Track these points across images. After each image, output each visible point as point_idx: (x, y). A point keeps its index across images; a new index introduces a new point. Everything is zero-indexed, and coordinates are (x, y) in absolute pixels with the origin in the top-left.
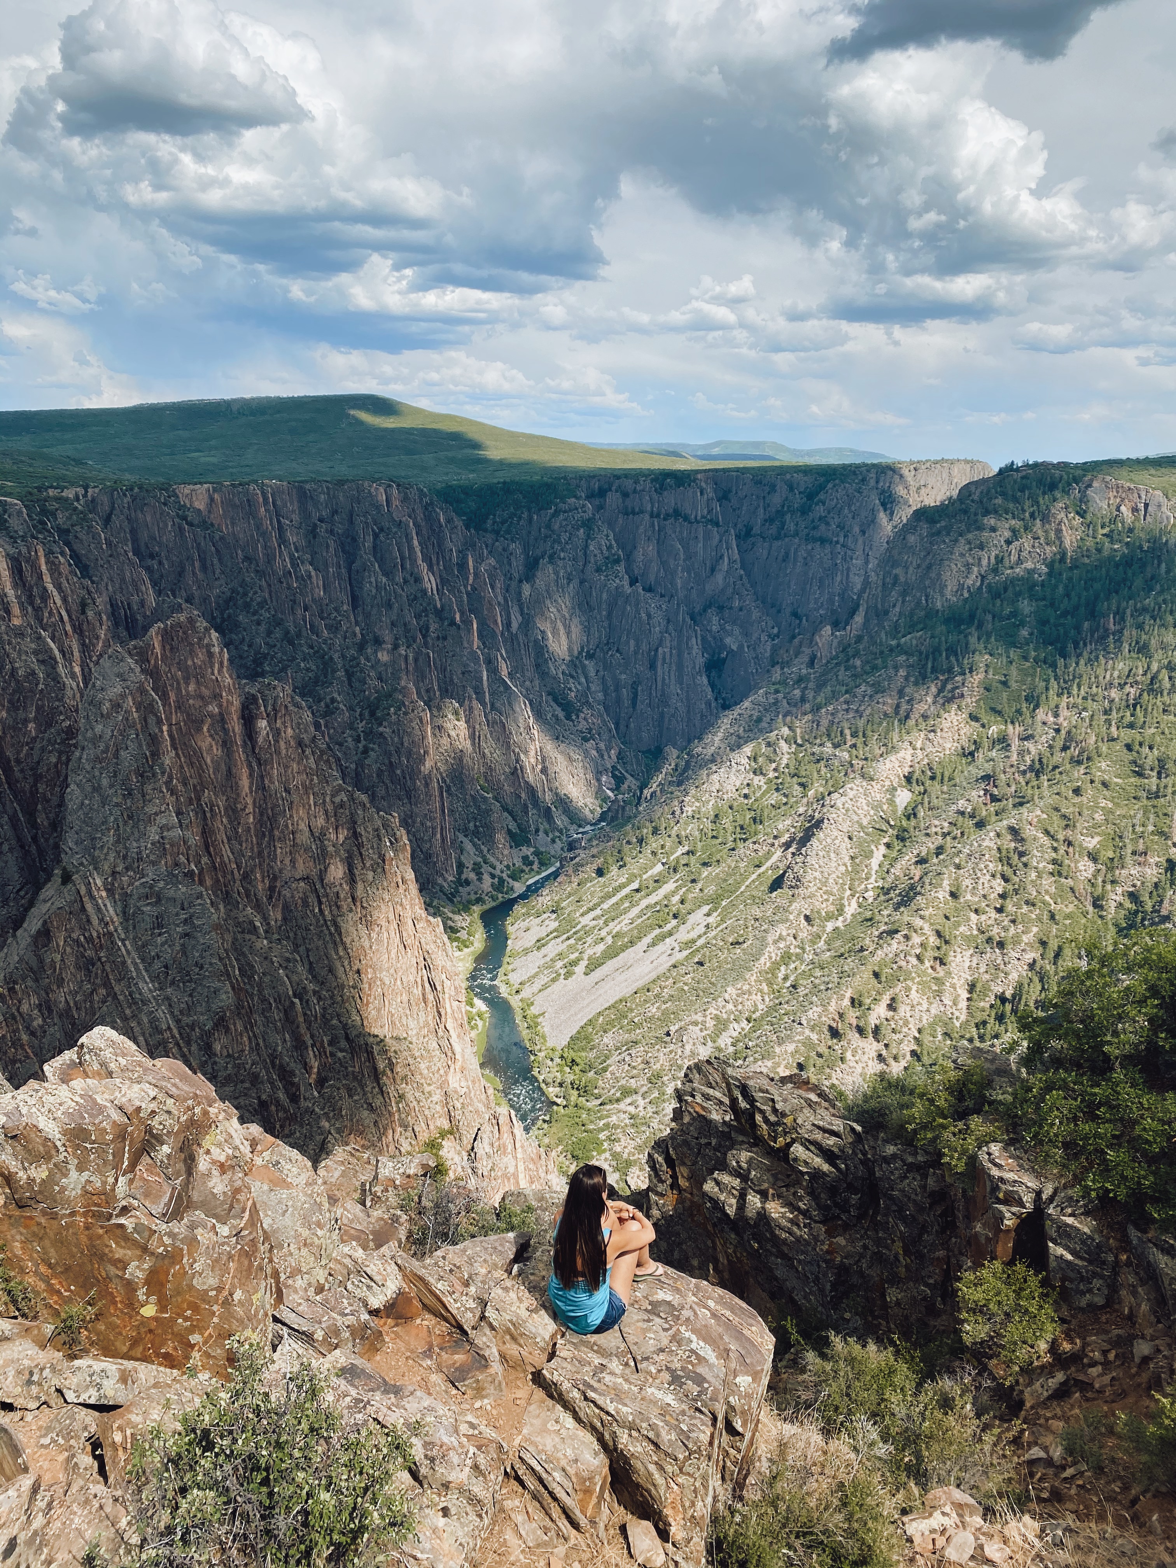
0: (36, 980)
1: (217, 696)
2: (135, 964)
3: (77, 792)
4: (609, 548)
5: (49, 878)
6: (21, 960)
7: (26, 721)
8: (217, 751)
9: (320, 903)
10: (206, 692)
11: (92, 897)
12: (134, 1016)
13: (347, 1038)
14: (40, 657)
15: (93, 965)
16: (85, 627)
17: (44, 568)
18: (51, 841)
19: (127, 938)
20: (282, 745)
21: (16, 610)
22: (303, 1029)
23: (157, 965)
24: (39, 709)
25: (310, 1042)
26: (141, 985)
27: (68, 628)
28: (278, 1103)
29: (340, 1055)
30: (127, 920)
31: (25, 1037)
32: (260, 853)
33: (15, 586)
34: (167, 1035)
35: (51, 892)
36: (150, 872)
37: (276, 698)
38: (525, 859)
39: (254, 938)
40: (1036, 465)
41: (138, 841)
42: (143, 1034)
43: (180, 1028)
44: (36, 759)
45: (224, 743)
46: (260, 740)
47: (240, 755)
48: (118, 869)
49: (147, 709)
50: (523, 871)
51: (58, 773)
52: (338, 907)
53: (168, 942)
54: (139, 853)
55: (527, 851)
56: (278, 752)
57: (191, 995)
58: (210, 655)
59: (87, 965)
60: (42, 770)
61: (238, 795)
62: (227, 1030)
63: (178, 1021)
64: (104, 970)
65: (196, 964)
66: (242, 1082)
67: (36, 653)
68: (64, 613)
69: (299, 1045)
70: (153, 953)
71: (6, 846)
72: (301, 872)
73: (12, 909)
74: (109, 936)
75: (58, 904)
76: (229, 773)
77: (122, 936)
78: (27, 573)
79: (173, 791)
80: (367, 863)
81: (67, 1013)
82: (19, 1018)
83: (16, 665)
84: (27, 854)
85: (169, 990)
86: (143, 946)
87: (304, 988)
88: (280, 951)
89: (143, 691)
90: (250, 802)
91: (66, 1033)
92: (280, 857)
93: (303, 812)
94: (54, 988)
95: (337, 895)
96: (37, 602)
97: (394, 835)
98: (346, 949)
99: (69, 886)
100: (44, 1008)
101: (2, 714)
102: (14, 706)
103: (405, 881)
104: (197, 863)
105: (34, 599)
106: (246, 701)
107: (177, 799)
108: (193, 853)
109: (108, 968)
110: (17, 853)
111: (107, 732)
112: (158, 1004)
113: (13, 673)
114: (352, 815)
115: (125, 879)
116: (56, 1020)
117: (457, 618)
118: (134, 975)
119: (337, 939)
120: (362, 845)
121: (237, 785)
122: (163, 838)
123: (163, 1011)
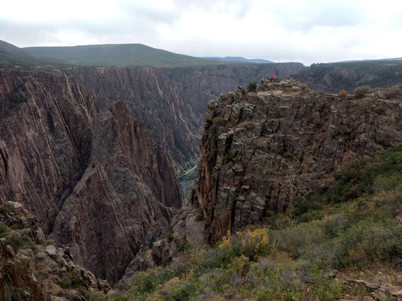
0: (87, 192)
1: (128, 121)
2: (111, 188)
3: (96, 145)
4: (206, 84)
5: (87, 167)
6: (84, 187)
7: (78, 127)
8: (128, 135)
9: (151, 173)
10: (126, 120)
11: (101, 171)
12: (111, 201)
13: (160, 207)
14: (81, 111)
15: (101, 188)
16: (88, 103)
17: (79, 88)
18: (86, 158)
19: (109, 181)
20: (143, 133)
21: (72, 99)
22: (150, 205)
23: (117, 188)
24: (81, 124)
25: (152, 208)
26: (113, 193)
27: (85, 103)
28: (146, 223)
29: (159, 211)
30: (109, 177)
31: (84, 206)
32: (137, 161)
33: (72, 93)
34: (120, 206)
35: (89, 170)
36: (115, 165)
37: (141, 122)
38: (188, 165)
39: (137, 182)
40: (321, 64)
41: (112, 157)
42: (114, 205)
43: (123, 204)
44: (81, 136)
45: (130, 133)
46: (138, 132)
47: (133, 135)
48: (107, 164)
49: (113, 123)
50: (187, 168)
51: (87, 140)
52: (156, 175)
53: (120, 182)
54: (112, 160)
55: (188, 163)
56: (142, 136)
57: (125, 196)
58: (127, 110)
60: (83, 139)
61: (133, 146)
62: (135, 204)
63: (122, 202)
65: (127, 188)
66: (138, 217)
67: (80, 110)
68: (84, 100)
69: (150, 209)
70: (116, 185)
71: (75, 159)
72: (147, 166)
73: (77, 175)
74: (105, 181)
75: (93, 173)
76: (131, 141)
77: (108, 181)
78: (74, 90)
79: (120, 145)
80: (163, 164)
81: (94, 200)
82: (83, 201)
83: (76, 113)
84: (79, 161)
85: (120, 195)
86: (114, 183)
87: (150, 195)
88: (144, 185)
89: (113, 119)
90: (135, 148)
91: (94, 206)
92: (142, 162)
93: (147, 151)
94: (91, 194)
95: (155, 172)
96: (77, 97)
97: (169, 157)
98: (157, 185)
99: (95, 168)
100: (89, 199)
101: (72, 126)
102: (75, 123)
103: (172, 168)
104: (127, 163)
105: (77, 96)
106: (135, 122)
107: (121, 147)
108: (125, 160)
109: (105, 189)
110: (78, 161)
111: (104, 130)
112: (117, 198)
113: (75, 114)
114: (159, 151)
115: (109, 167)
116: (92, 202)
117: (168, 103)
118: (111, 191)
119: (155, 183)
120: (161, 159)
121: (132, 143)
122: (118, 156)
123: (119, 200)
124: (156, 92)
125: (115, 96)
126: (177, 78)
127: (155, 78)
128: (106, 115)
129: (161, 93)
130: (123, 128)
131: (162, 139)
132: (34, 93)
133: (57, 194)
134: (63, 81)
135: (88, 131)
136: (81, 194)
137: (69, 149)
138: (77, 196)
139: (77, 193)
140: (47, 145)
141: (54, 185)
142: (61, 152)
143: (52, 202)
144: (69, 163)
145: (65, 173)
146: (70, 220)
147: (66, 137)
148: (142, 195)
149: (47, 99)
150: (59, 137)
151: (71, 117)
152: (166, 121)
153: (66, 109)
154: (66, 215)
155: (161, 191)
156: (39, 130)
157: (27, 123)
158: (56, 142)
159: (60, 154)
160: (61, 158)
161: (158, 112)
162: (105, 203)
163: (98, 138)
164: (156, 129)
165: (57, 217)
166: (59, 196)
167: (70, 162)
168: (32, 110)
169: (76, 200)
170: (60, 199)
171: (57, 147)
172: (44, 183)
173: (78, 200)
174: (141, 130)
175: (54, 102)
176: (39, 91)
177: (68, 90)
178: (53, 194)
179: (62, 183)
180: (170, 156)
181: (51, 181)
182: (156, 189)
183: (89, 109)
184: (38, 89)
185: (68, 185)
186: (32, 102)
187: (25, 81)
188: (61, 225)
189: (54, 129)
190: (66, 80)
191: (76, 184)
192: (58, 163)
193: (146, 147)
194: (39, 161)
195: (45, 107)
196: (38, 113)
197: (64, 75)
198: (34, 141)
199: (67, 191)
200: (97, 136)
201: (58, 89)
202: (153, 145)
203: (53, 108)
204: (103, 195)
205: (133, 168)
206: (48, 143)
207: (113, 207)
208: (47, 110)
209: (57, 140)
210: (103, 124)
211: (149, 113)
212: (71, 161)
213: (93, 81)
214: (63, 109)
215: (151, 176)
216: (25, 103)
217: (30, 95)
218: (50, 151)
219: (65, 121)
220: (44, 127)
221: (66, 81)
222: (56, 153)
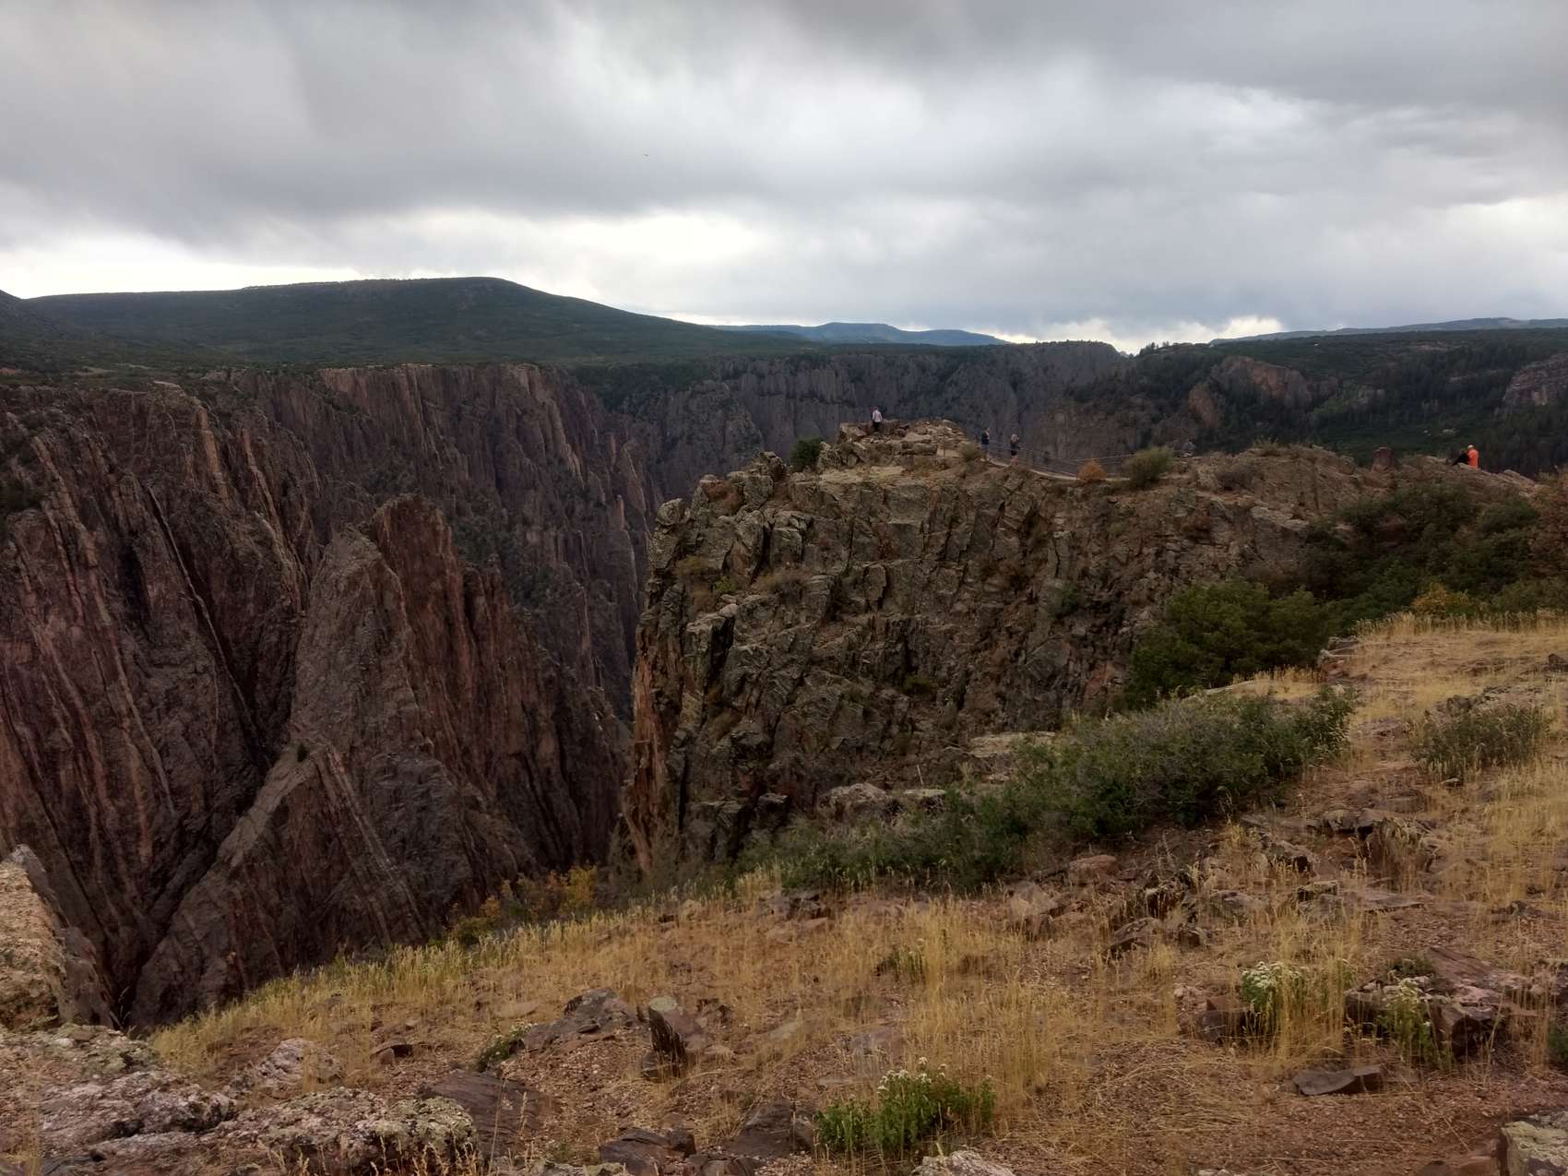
0: (274, 858)
1: (441, 573)
2: (372, 839)
3: (312, 669)
4: (748, 428)
5: (275, 757)
6: (261, 838)
7: (245, 602)
8: (440, 627)
10: (431, 571)
11: (330, 773)
12: (372, 892)
14: (257, 538)
15: (330, 841)
16: (287, 509)
17: (249, 450)
18: (271, 721)
19: (365, 813)
20: (498, 620)
21: (224, 493)
23: (395, 840)
24: (257, 589)
26: (379, 860)
27: (272, 509)
30: (364, 796)
31: (262, 916)
32: (477, 730)
33: (222, 470)
34: (406, 909)
35: (285, 770)
36: (387, 746)
37: (493, 575)
39: (476, 813)
41: (375, 716)
42: (382, 909)
43: (418, 903)
44: (254, 638)
45: (447, 619)
46: (478, 617)
47: (461, 629)
48: (356, 745)
49: (381, 585)
51: (279, 652)
52: (549, 783)
53: (407, 816)
54: (377, 728)
56: (495, 629)
57: (428, 870)
58: (436, 533)
59: (325, 841)
60: (263, 648)
61: (458, 671)
63: (416, 896)
64: (341, 846)
65: (433, 838)
67: (252, 533)
68: (268, 495)
70: (390, 828)
71: (230, 726)
72: (514, 747)
73: (235, 790)
74: (347, 810)
75: (297, 780)
76: (451, 650)
77: (360, 811)
78: (232, 456)
79: (409, 666)
80: (577, 738)
81: (302, 891)
82: (256, 896)
83: (237, 546)
84: (247, 734)
85: (407, 865)
86: (381, 820)
87: (528, 862)
88: (502, 826)
89: (380, 569)
90: (469, 678)
91: (301, 912)
92: (495, 733)
93: (516, 687)
94: (292, 865)
95: (548, 770)
96: (243, 483)
97: (602, 709)
98: (557, 825)
99: (307, 762)
100: (282, 885)
101: (220, 595)
102: (233, 587)
103: (613, 756)
104: (433, 737)
105: (240, 481)
106: (467, 578)
107: (413, 674)
108: (428, 727)
109: (345, 843)
110: (239, 733)
111: (344, 609)
112: (396, 879)
113: (233, 554)
114: (561, 691)
115: (363, 755)
116: (293, 898)
117: (604, 499)
118: (372, 850)
119: (548, 814)
120: (570, 720)
121: (458, 661)
122: (400, 712)
123: (400, 887)
124: (556, 463)
125: (394, 478)
126: (641, 403)
127: (550, 409)
128: (355, 553)
129: (574, 462)
130: (417, 604)
131: (579, 642)
132: (70, 473)
133: (152, 870)
134: (186, 425)
135: (284, 615)
136: (250, 868)
137: (207, 687)
138: (235, 874)
139: (234, 863)
140: (115, 675)
141: (139, 834)
142: (172, 701)
143: (130, 905)
144: (204, 743)
145: (186, 783)
146: (202, 973)
147: (195, 644)
148: (496, 865)
149: (120, 494)
150: (166, 641)
151: (216, 562)
152: (594, 572)
153: (197, 533)
154: (184, 956)
155: (569, 848)
156: (84, 618)
157: (37, 590)
158: (152, 663)
159: (168, 708)
160: (174, 724)
161: (561, 536)
162: (347, 902)
163: (323, 644)
164: (553, 605)
165: (148, 966)
166: (161, 878)
167: (210, 742)
168: (59, 539)
169: (230, 894)
170: (162, 891)
171: (158, 683)
172: (101, 827)
173: (236, 891)
174: (494, 608)
175: (151, 508)
176: (89, 462)
177: (205, 459)
178: (133, 871)
179: (175, 822)
180: (608, 706)
181: (129, 817)
182: (549, 840)
183: (287, 529)
184: (87, 455)
185: (199, 833)
186: (61, 507)
187: (35, 426)
188: (164, 996)
189: (147, 610)
190: (198, 419)
191: (230, 828)
192: (161, 744)
193: (509, 673)
194: (80, 740)
195: (114, 526)
196: (84, 548)
197: (192, 403)
198: (64, 658)
199: (192, 858)
200: (318, 634)
201: (168, 457)
202: (539, 665)
203: (145, 529)
204: (338, 867)
205: (459, 759)
206: (120, 669)
207: (380, 914)
208: (121, 535)
209: (157, 655)
210: (342, 587)
211: (526, 543)
212: (213, 736)
213: (310, 422)
214: (187, 533)
215: (533, 787)
216: (30, 513)
217: (55, 480)
218: (129, 697)
219: (192, 579)
220: (107, 602)
221: (199, 425)
222: (152, 704)
